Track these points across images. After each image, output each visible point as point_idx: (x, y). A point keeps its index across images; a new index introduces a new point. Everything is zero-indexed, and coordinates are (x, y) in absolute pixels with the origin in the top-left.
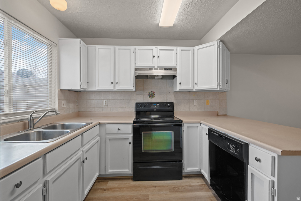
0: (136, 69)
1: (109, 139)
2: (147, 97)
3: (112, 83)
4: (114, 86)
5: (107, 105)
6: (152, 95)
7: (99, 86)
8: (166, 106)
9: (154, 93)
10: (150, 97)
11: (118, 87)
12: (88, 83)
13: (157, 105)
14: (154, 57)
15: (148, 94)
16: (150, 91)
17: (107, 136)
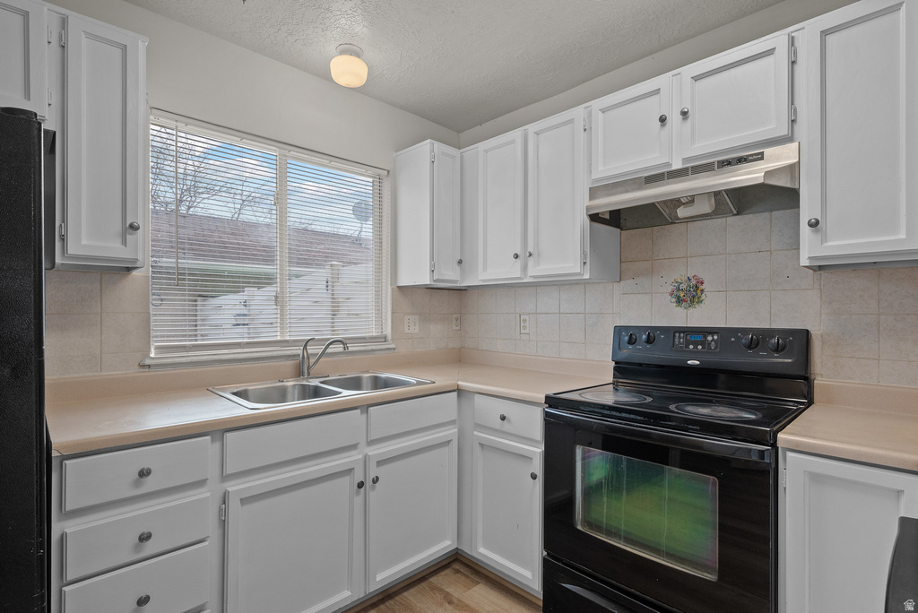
0: (594, 192)
1: (482, 445)
2: (669, 302)
3: (516, 256)
4: (525, 268)
5: (527, 331)
6: (690, 294)
7: (485, 269)
8: (753, 345)
9: (702, 283)
10: (679, 301)
11: (537, 270)
12: (460, 262)
13: (710, 338)
14: (663, 120)
15: (670, 288)
16: (680, 273)
17: (475, 433)
